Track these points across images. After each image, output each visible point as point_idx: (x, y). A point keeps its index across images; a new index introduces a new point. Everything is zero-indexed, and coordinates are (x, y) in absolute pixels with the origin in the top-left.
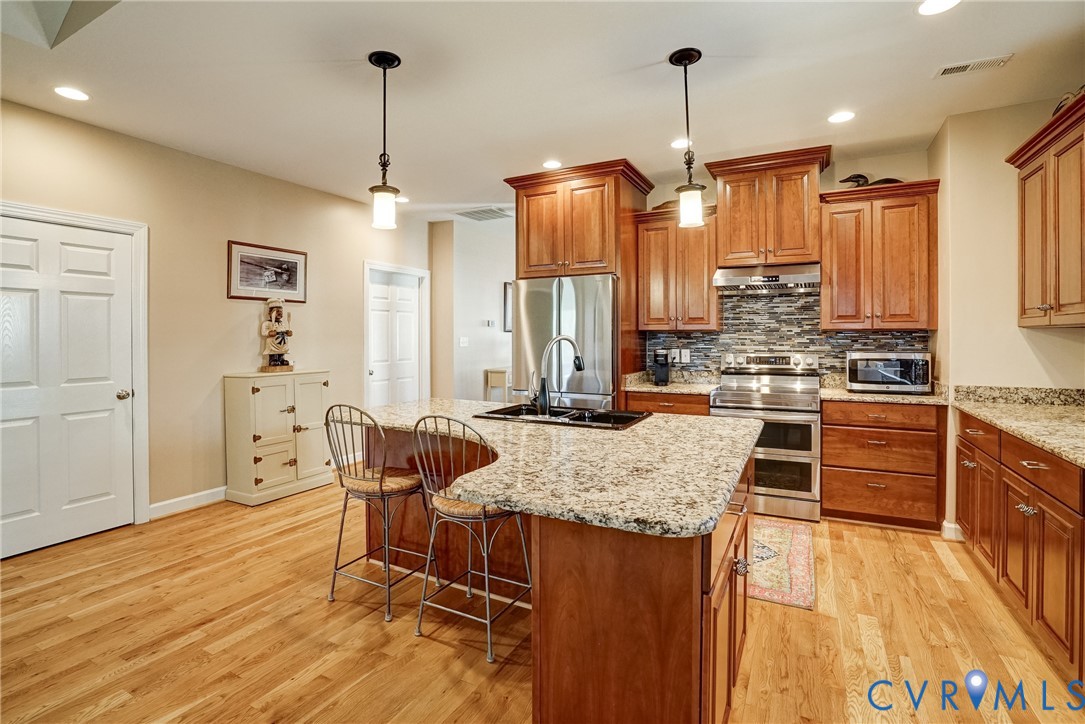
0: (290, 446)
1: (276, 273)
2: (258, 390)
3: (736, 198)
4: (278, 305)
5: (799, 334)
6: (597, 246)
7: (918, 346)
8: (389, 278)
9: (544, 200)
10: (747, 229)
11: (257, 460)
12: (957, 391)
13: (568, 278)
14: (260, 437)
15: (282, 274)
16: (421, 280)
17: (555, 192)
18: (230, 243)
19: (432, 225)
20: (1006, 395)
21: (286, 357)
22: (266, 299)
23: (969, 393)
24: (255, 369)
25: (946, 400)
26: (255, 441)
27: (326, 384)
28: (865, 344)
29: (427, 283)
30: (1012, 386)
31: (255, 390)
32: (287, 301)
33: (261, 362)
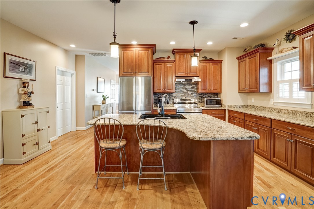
0: (36, 137)
1: (24, 68)
2: (24, 116)
3: (180, 59)
4: (27, 81)
5: (192, 94)
6: (146, 68)
7: (216, 96)
8: (63, 73)
9: (129, 53)
10: (183, 67)
11: (23, 145)
12: (228, 106)
13: (140, 77)
14: (25, 135)
15: (27, 68)
16: (72, 75)
17: (133, 51)
18: (5, 54)
19: (76, 56)
20: (236, 106)
21: (30, 102)
22: (21, 79)
23: (230, 106)
24: (16, 107)
25: (226, 108)
26: (22, 137)
27: (48, 112)
28: (206, 96)
29: (74, 76)
30: (237, 105)
31: (22, 116)
32: (31, 80)
33: (18, 104)
